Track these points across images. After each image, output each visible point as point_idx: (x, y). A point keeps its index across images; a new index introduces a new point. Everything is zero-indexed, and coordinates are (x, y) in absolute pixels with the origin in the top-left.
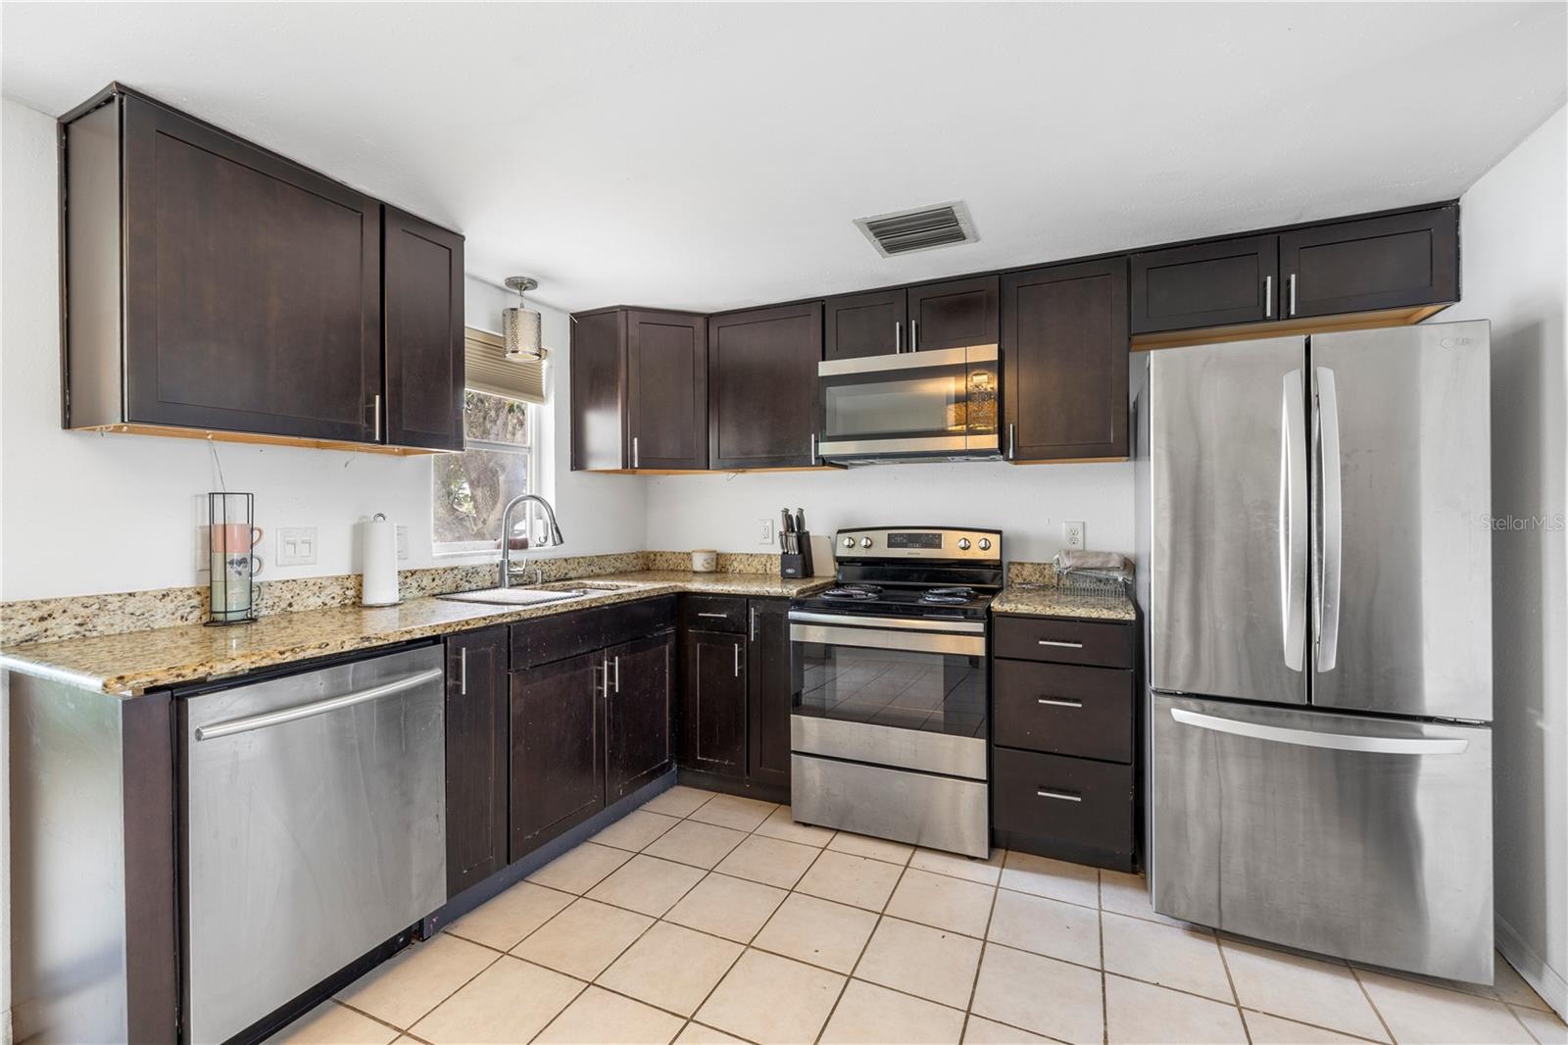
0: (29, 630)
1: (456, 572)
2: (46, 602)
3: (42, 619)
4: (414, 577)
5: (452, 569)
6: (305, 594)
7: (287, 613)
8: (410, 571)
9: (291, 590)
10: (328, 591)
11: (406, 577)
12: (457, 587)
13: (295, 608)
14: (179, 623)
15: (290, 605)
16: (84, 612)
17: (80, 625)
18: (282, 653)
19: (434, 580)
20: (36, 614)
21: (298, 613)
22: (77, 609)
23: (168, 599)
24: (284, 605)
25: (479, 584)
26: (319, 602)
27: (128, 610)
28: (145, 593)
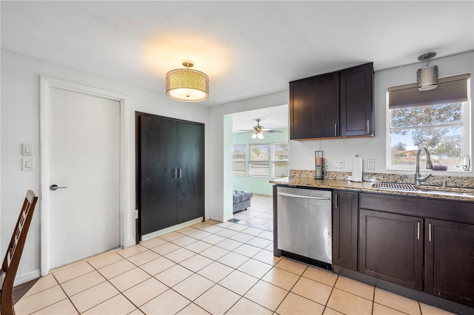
0: (294, 174)
1: (395, 176)
2: (295, 170)
3: (295, 173)
4: (375, 175)
5: (393, 175)
6: (339, 175)
7: (335, 180)
8: (374, 173)
9: (336, 174)
10: (345, 176)
11: (372, 175)
12: (395, 181)
13: (337, 179)
14: (313, 177)
15: (336, 178)
16: (300, 173)
17: (299, 175)
18: (291, 183)
19: (384, 177)
20: (294, 172)
21: (337, 180)
22: (299, 172)
23: (311, 172)
24: (334, 177)
25: (408, 182)
26: (343, 178)
27: (306, 173)
28: (308, 171)
